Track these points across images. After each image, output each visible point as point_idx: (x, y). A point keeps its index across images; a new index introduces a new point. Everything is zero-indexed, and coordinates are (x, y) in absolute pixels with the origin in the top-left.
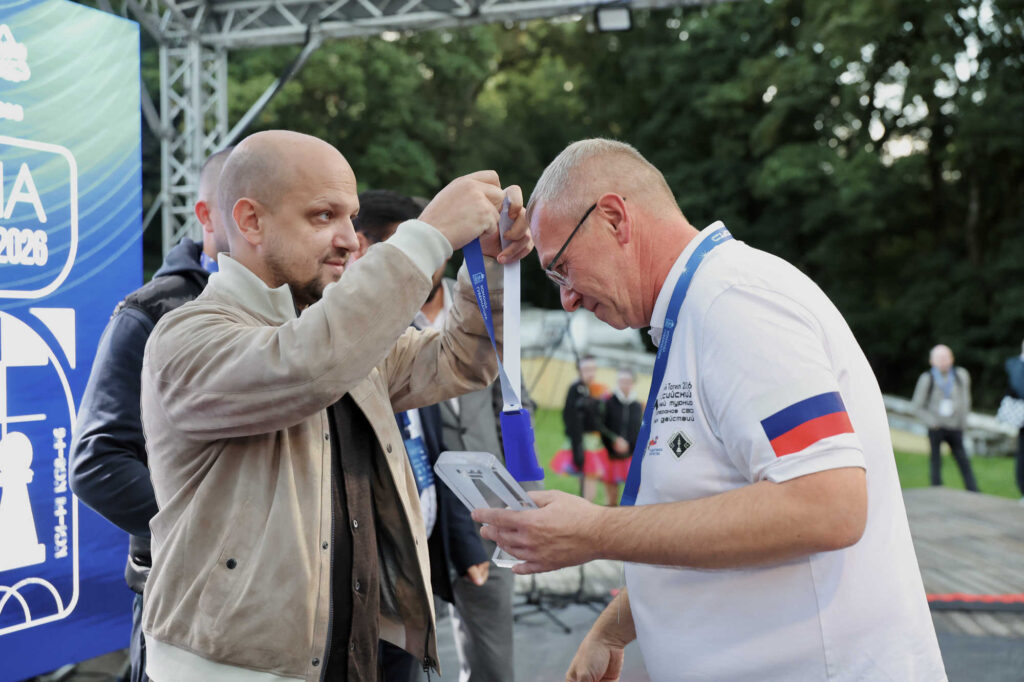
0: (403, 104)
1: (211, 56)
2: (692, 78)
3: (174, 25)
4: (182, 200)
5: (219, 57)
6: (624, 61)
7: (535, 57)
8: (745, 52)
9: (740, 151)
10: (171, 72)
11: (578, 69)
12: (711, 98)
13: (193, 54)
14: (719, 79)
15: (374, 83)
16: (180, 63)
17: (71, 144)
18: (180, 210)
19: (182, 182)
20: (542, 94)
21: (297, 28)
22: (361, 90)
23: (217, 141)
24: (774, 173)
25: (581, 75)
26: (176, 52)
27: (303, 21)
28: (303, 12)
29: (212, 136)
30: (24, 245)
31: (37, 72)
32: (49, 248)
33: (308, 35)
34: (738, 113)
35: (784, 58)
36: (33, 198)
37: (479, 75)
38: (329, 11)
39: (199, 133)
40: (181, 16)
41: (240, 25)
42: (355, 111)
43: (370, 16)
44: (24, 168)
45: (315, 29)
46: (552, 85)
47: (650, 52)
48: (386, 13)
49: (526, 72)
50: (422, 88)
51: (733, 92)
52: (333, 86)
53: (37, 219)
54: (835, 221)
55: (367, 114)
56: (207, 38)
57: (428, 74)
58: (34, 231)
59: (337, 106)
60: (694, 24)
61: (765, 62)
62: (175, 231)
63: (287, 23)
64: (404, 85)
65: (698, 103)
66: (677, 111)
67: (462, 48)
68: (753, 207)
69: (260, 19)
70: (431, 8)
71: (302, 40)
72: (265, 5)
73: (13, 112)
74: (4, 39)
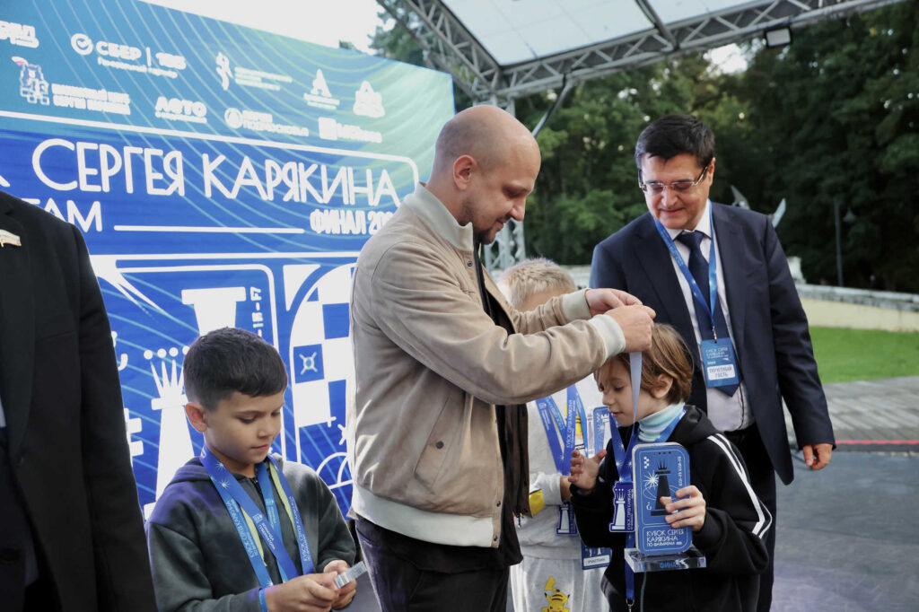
0: (632, 136)
2: (832, 97)
3: (479, 87)
5: (510, 103)
6: (780, 93)
7: (718, 98)
8: (869, 74)
9: (869, 143)
11: (747, 104)
12: (845, 109)
14: (850, 96)
15: (611, 124)
17: (412, 156)
20: (724, 122)
21: (558, 77)
22: (605, 131)
24: (895, 155)
25: (750, 107)
27: (561, 72)
28: (560, 67)
31: (389, 110)
33: (565, 80)
34: (866, 117)
35: (897, 76)
36: (391, 192)
38: (577, 63)
40: (484, 80)
41: (521, 81)
42: (602, 145)
43: (605, 62)
44: (385, 172)
45: (568, 76)
46: (729, 116)
47: (797, 84)
48: (615, 59)
49: (712, 109)
51: (860, 103)
52: (586, 131)
53: (395, 205)
55: (612, 146)
56: (501, 92)
57: (647, 118)
59: (590, 144)
60: (827, 62)
61: (883, 79)
63: (551, 75)
64: (631, 124)
65: (834, 114)
66: (820, 121)
67: (668, 98)
68: (880, 181)
69: (533, 75)
70: (645, 51)
71: (560, 84)
72: (535, 66)
73: (375, 137)
74: (366, 91)
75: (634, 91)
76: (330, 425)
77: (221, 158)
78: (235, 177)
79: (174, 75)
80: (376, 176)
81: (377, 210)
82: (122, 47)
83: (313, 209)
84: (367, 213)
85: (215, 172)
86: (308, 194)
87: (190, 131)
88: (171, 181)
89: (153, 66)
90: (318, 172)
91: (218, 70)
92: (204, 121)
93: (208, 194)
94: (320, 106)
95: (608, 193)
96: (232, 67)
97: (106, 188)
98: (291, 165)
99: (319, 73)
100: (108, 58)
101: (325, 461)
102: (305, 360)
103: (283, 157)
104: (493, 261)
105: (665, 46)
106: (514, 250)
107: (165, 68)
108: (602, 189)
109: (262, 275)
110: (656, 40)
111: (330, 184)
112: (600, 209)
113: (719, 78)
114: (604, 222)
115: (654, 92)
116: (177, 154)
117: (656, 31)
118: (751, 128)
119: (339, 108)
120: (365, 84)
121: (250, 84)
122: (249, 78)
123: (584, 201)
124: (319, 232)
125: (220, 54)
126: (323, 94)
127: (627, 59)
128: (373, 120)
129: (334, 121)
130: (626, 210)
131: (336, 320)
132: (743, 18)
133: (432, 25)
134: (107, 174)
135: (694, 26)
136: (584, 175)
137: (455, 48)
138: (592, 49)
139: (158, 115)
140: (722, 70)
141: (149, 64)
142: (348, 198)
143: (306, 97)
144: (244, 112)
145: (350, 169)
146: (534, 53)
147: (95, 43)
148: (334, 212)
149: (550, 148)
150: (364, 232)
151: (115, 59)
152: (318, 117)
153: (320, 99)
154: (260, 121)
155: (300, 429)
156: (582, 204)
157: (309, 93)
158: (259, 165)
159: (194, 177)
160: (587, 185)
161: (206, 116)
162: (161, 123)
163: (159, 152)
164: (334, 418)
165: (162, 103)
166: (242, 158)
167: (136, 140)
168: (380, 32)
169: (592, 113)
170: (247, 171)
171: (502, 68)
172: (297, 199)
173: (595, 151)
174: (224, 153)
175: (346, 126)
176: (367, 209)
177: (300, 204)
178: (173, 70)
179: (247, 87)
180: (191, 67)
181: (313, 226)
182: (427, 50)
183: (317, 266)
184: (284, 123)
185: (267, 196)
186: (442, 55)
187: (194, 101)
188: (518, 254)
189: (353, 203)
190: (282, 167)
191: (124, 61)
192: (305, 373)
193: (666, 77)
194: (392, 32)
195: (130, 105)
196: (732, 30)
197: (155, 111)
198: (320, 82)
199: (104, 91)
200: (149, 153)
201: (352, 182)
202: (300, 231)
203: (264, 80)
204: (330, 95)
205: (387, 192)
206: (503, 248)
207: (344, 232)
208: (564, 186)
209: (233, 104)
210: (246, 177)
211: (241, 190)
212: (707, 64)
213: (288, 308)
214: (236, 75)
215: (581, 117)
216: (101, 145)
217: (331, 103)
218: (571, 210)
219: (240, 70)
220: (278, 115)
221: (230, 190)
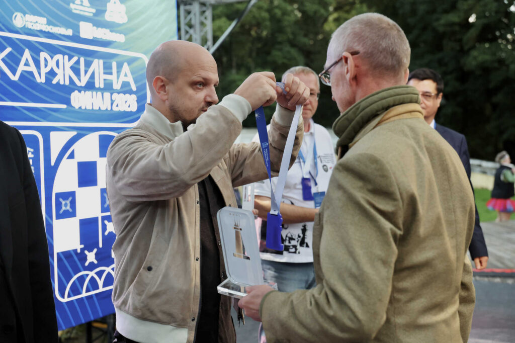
0: (289, 30)
1: (204, 8)
2: (433, 11)
5: (208, 9)
9: (458, 48)
10: (185, 18)
12: (442, 21)
13: (196, 8)
14: (446, 12)
15: (273, 18)
16: (189, 13)
17: (146, 52)
22: (268, 23)
24: (475, 58)
26: (188, 7)
30: (126, 102)
31: (130, 19)
32: (138, 103)
34: (457, 28)
36: (130, 79)
37: (326, 14)
42: (265, 33)
44: (125, 65)
50: (297, 22)
51: (454, 18)
52: (254, 22)
53: (132, 89)
54: (507, 81)
55: (273, 34)
56: (202, 0)
57: (299, 15)
58: (130, 95)
59: (256, 32)
61: (470, 2)
64: (289, 20)
65: (435, 24)
66: (425, 29)
68: (464, 76)
73: (119, 38)
74: (115, 3)
76: (79, 251)
77: (9, 50)
78: (18, 64)
80: (120, 66)
81: (119, 93)
83: (73, 90)
84: (112, 94)
85: (3, 60)
86: (70, 78)
90: (78, 62)
94: (82, 13)
98: (59, 57)
101: (75, 278)
102: (63, 203)
103: (53, 50)
109: (35, 138)
111: (86, 72)
119: (95, 15)
124: (77, 107)
126: (84, 4)
128: (119, 25)
129: (91, 25)
131: (87, 174)
136: (250, 56)
142: (99, 83)
143: (72, 6)
144: (27, 15)
145: (101, 61)
148: (89, 93)
150: (109, 109)
152: (79, 22)
153: (81, 8)
154: (39, 23)
155: (58, 254)
157: (74, 3)
158: (35, 56)
160: (250, 62)
164: (82, 246)
166: (24, 51)
170: (27, 60)
172: (62, 83)
173: (259, 38)
174: (10, 46)
175: (100, 29)
176: (112, 91)
177: (64, 86)
181: (73, 103)
183: (74, 133)
184: (55, 25)
185: (41, 79)
189: (102, 86)
190: (52, 58)
192: (63, 212)
201: (102, 71)
202: (64, 106)
204: (88, 5)
205: (126, 79)
207: (95, 108)
208: (234, 64)
209: (19, 9)
210: (27, 64)
211: (21, 74)
213: (53, 163)
217: (89, 11)
220: (51, 19)
221: (14, 74)
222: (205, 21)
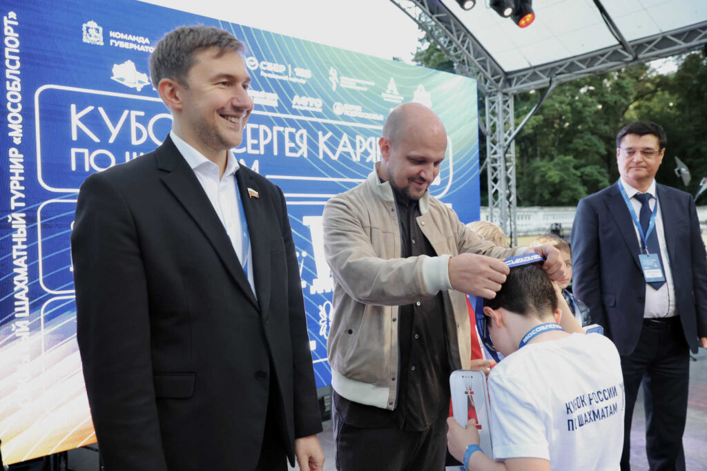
0: (589, 119)
1: (507, 98)
3: (491, 87)
4: (495, 161)
5: (510, 98)
6: (702, 88)
7: (656, 91)
10: (490, 107)
11: (676, 96)
13: (499, 98)
15: (574, 110)
16: (493, 103)
18: (494, 165)
19: (495, 153)
20: (657, 109)
21: (547, 80)
22: (570, 115)
23: (510, 134)
25: (677, 99)
26: (492, 98)
27: (548, 77)
28: (547, 73)
29: (508, 132)
31: (435, 103)
32: (442, 177)
33: (551, 82)
37: (626, 103)
38: (561, 70)
39: (502, 132)
40: (494, 82)
41: (519, 83)
42: (567, 124)
43: (582, 69)
45: (553, 79)
46: (662, 104)
48: (588, 67)
49: (649, 100)
50: (597, 112)
52: (557, 115)
55: (574, 125)
56: (505, 90)
57: (600, 107)
59: (559, 124)
62: (493, 174)
63: (541, 78)
64: (587, 112)
67: (617, 92)
69: (528, 78)
70: (611, 61)
71: (547, 85)
72: (530, 72)
74: (421, 90)
75: (592, 88)
77: (330, 134)
78: (337, 146)
79: (304, 82)
82: (275, 65)
85: (325, 143)
87: (312, 116)
88: (300, 148)
89: (292, 76)
91: (330, 78)
92: (320, 110)
93: (321, 157)
94: (392, 101)
95: (570, 158)
96: (339, 76)
97: (262, 152)
98: (372, 139)
99: (392, 79)
100: (267, 72)
103: (367, 134)
104: (494, 203)
105: (627, 57)
106: (509, 197)
107: (299, 77)
108: (566, 155)
110: (619, 53)
112: (564, 168)
113: (656, 78)
114: (566, 177)
115: (607, 88)
116: (304, 131)
117: (621, 46)
118: (678, 113)
120: (421, 87)
121: (348, 87)
122: (349, 83)
123: (552, 163)
125: (332, 68)
126: (394, 93)
127: (597, 67)
130: (582, 170)
132: (688, 35)
133: (461, 46)
134: (263, 143)
135: (649, 43)
136: (553, 145)
137: (476, 61)
138: (571, 60)
139: (294, 107)
140: (657, 72)
141: (290, 75)
143: (383, 95)
144: (345, 105)
146: (530, 64)
147: (259, 62)
149: (530, 127)
151: (270, 72)
152: (389, 107)
153: (390, 96)
154: (355, 111)
156: (551, 165)
157: (385, 93)
158: (351, 138)
159: (313, 146)
160: (554, 152)
161: (321, 108)
162: (295, 112)
163: (293, 130)
165: (296, 99)
166: (342, 134)
167: (280, 122)
168: (419, 51)
169: (561, 103)
170: (345, 142)
171: (507, 74)
173: (562, 130)
174: (332, 131)
178: (304, 78)
179: (346, 88)
180: (314, 77)
182: (456, 63)
184: (369, 112)
185: (356, 159)
186: (467, 66)
187: (315, 98)
188: (511, 199)
190: (366, 140)
191: (276, 73)
193: (616, 78)
194: (427, 50)
195: (278, 100)
196: (680, 44)
197: (291, 105)
198: (392, 85)
199: (263, 92)
200: (288, 130)
203: (358, 84)
204: (397, 93)
206: (501, 194)
208: (538, 153)
209: (338, 100)
210: (344, 146)
211: (340, 155)
212: (647, 68)
214: (341, 82)
215: (552, 105)
216: (261, 126)
217: (398, 99)
218: (543, 169)
219: (342, 78)
220: (366, 107)
221: (334, 154)
222: (507, 109)
